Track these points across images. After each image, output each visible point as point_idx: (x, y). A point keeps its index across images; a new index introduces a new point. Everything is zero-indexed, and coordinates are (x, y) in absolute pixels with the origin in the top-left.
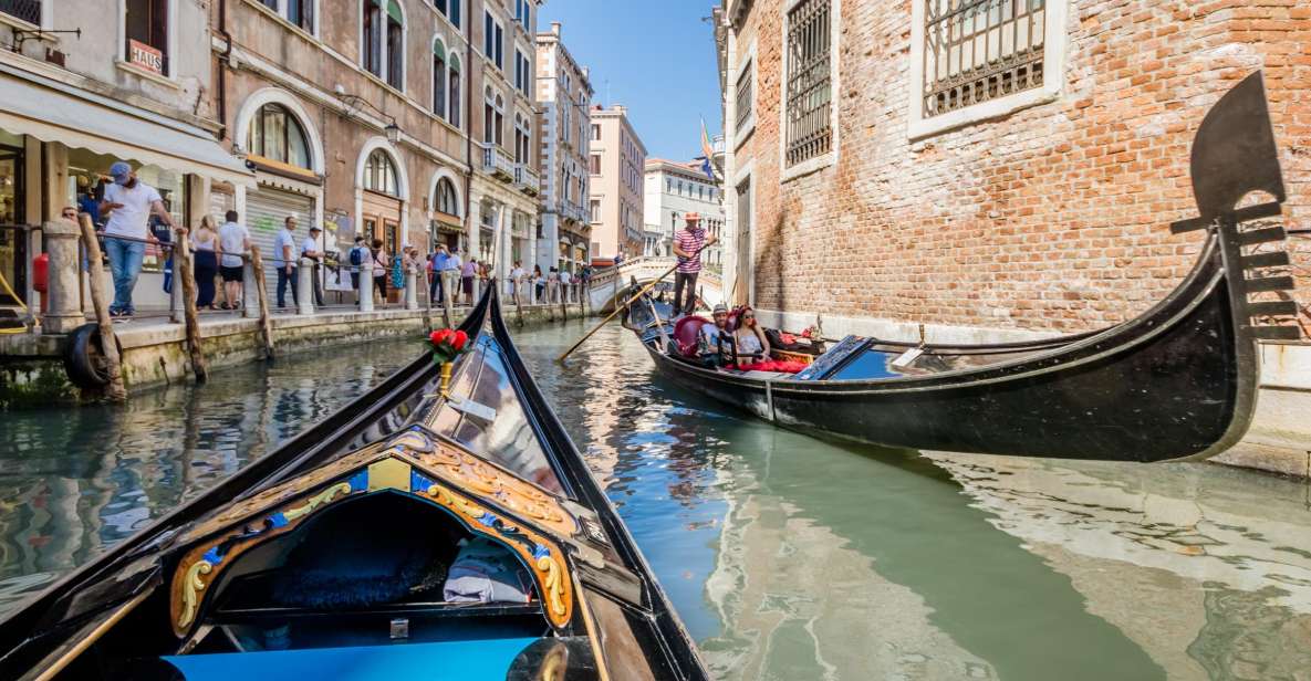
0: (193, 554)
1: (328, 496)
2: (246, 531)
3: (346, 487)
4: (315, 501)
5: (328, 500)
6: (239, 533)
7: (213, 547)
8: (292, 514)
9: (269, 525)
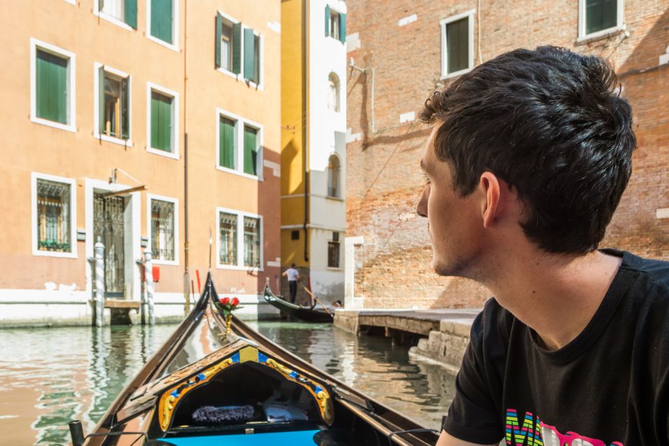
0: (166, 393)
1: (222, 365)
2: (188, 382)
3: (230, 360)
4: (216, 367)
5: (223, 368)
6: (185, 383)
7: (175, 390)
8: (207, 373)
9: (198, 380)
